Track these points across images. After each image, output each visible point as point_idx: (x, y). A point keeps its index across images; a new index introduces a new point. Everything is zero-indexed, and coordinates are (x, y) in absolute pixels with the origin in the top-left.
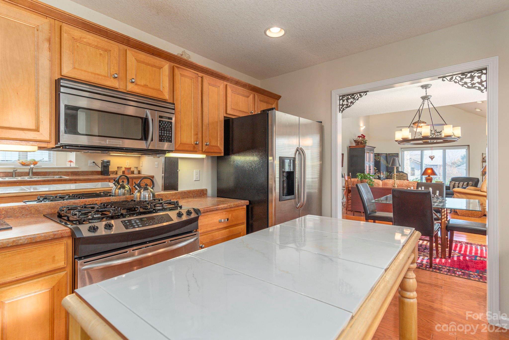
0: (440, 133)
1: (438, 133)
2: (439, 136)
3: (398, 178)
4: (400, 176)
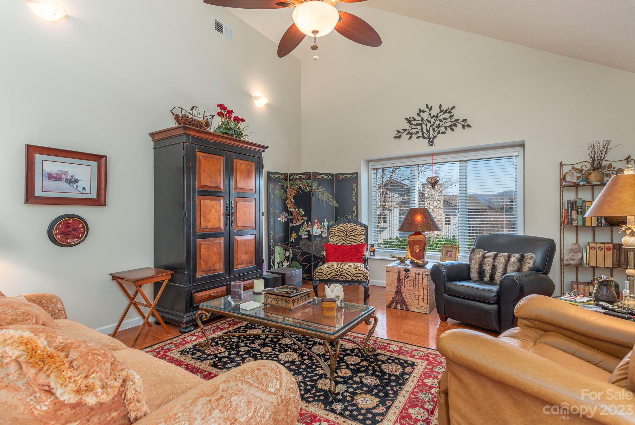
0: (450, 112)
1: (445, 113)
2: (449, 120)
3: (341, 237)
4: (347, 232)
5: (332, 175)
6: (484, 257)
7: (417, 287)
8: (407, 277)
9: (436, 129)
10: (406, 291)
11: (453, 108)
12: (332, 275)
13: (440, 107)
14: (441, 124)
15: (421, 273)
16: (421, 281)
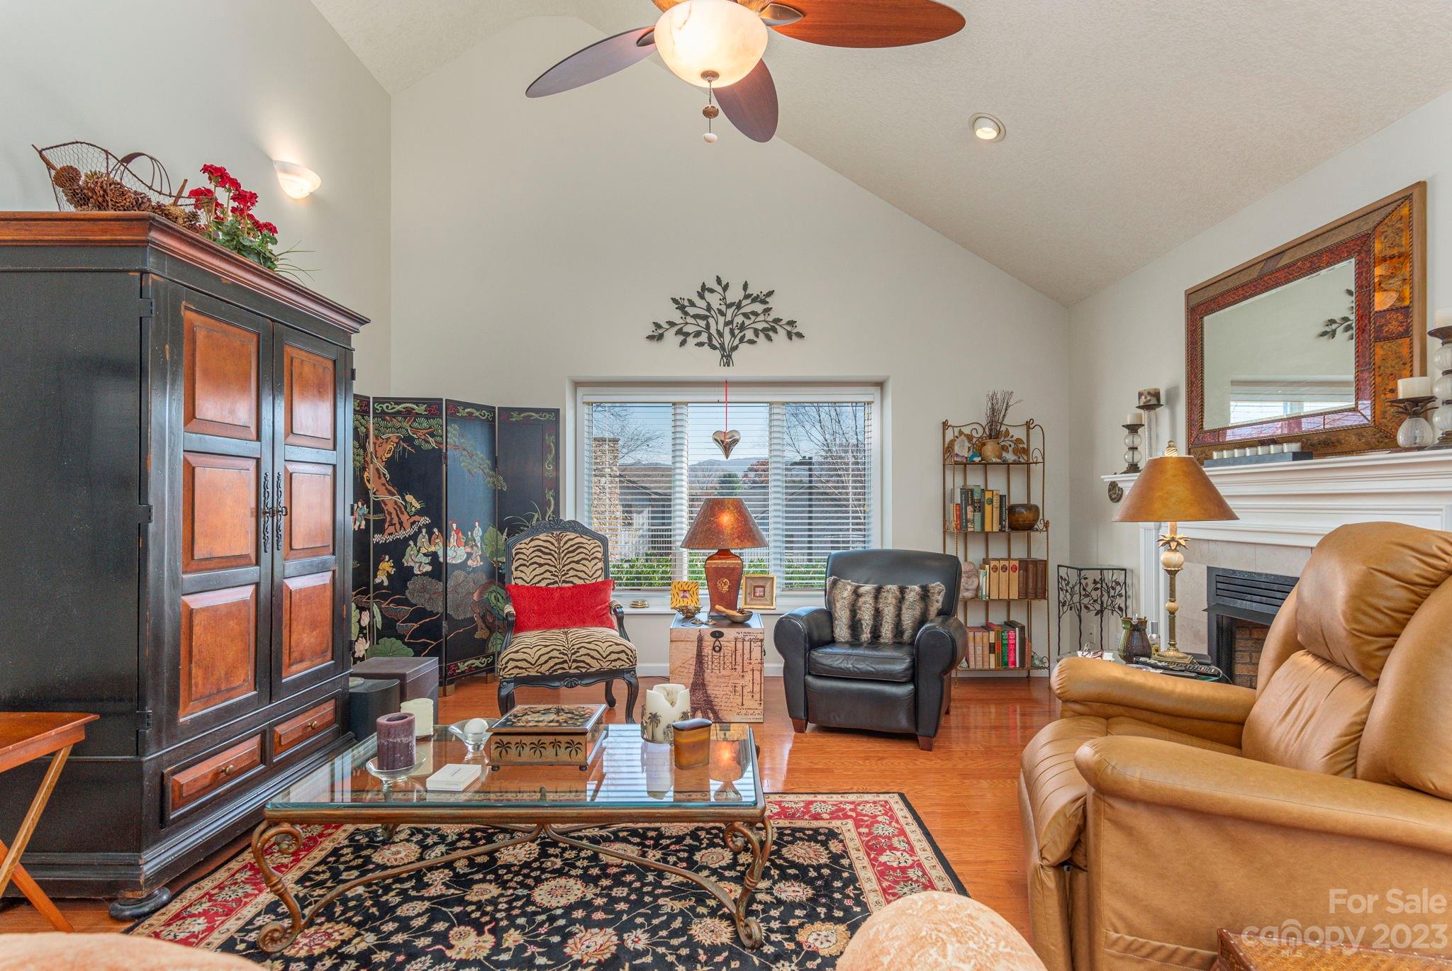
0: (764, 302)
1: (754, 300)
2: (761, 318)
3: (547, 567)
4: (559, 554)
5: (491, 409)
6: (857, 594)
7: (739, 668)
8: (717, 649)
9: (737, 332)
10: (715, 680)
11: (770, 294)
12: (551, 663)
13: (745, 287)
14: (747, 322)
15: (747, 638)
16: (747, 655)
